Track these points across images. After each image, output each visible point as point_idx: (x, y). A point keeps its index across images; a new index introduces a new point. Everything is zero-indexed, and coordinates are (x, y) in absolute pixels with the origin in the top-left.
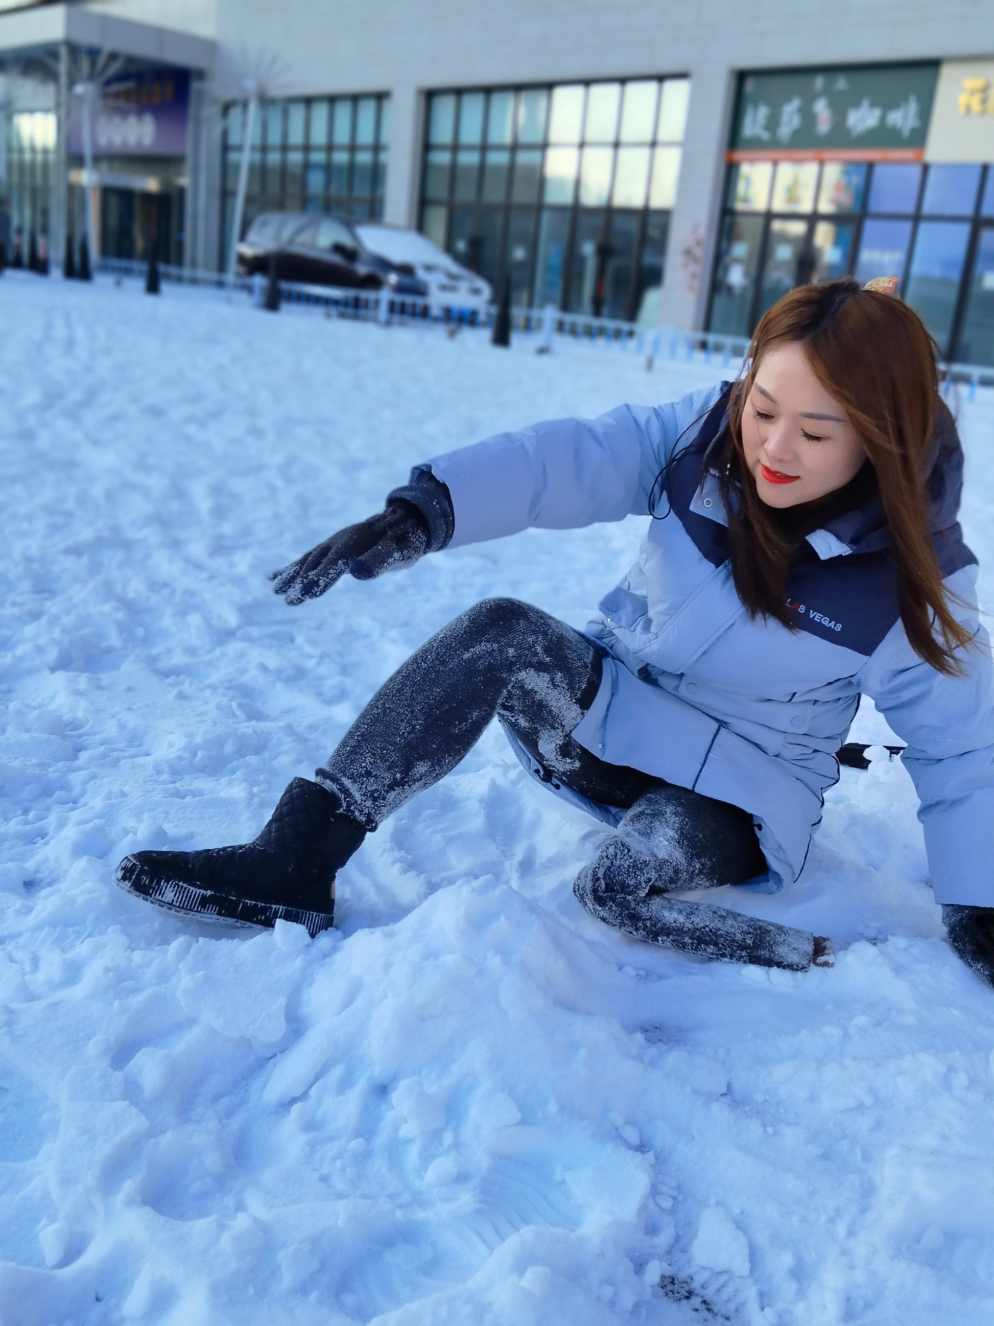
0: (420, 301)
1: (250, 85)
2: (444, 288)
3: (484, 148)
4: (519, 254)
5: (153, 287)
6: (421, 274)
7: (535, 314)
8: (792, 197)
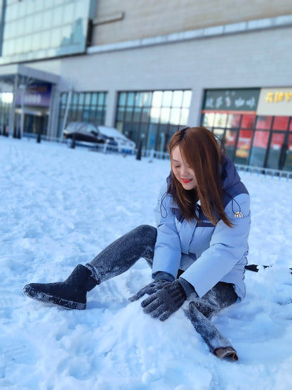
0: (115, 147)
1: (70, 87)
2: (122, 144)
3: (134, 107)
4: (143, 136)
5: (39, 141)
6: (116, 140)
7: (148, 151)
8: (220, 123)
